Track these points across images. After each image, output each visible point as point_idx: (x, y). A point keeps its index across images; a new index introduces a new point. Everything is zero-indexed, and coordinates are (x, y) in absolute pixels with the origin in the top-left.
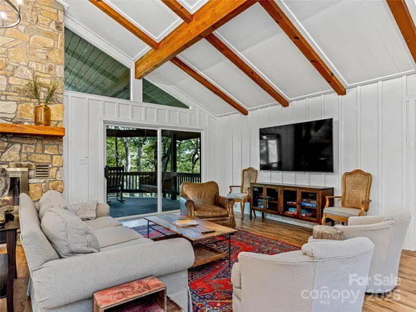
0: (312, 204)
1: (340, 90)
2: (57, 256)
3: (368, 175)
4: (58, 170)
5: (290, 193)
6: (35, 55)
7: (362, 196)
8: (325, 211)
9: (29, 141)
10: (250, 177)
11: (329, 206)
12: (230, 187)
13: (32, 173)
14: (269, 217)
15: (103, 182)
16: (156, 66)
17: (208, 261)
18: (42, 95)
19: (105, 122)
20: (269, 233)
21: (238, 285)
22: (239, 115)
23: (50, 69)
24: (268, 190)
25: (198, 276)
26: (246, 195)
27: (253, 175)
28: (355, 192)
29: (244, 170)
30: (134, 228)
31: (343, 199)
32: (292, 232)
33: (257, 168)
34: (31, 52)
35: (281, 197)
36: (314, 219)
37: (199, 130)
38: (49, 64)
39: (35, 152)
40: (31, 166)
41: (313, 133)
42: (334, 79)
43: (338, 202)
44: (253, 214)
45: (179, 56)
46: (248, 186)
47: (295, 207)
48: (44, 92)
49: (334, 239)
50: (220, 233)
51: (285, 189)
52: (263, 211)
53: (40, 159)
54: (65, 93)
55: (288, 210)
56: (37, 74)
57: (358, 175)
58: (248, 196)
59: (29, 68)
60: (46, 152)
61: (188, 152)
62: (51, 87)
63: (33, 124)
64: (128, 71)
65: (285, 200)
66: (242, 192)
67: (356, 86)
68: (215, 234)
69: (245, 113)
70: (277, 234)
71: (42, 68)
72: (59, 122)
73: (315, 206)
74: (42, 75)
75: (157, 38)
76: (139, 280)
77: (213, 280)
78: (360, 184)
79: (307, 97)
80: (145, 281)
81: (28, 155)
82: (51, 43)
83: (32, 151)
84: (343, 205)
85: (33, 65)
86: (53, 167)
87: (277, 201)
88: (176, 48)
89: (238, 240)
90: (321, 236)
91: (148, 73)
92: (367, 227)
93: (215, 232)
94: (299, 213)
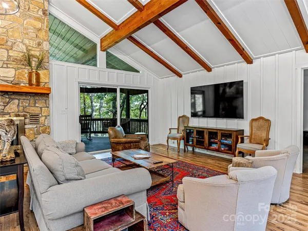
1: (249, 61)
2: (56, 182)
3: (268, 121)
4: (46, 118)
5: (213, 134)
6: (27, 34)
7: (264, 135)
8: (237, 146)
9: (24, 98)
10: (184, 122)
11: (241, 143)
12: (170, 129)
13: (27, 121)
14: (197, 150)
15: (78, 126)
16: (117, 42)
17: (158, 183)
18: (34, 64)
19: (79, 83)
20: (199, 162)
21: (182, 200)
22: (176, 77)
23: (39, 44)
24: (197, 131)
25: (151, 194)
26: (181, 135)
27: (186, 121)
28: (259, 133)
29: (180, 117)
30: (102, 160)
31: (250, 137)
32: (214, 161)
33: (189, 115)
34: (25, 32)
35: (206, 136)
36: (230, 152)
37: (147, 88)
38: (38, 40)
39: (29, 106)
40: (27, 115)
41: (228, 90)
42: (244, 52)
43: (246, 140)
44: (186, 149)
45: (133, 35)
46: (183, 128)
47: (217, 143)
48: (35, 61)
49: (248, 167)
50: (167, 163)
51: (210, 130)
52: (193, 146)
53: (33, 110)
54: (50, 62)
55: (211, 146)
56: (29, 48)
57: (261, 121)
58: (183, 136)
59: (24, 44)
60: (37, 105)
61: (136, 103)
62: (40, 58)
63: (27, 85)
64: (95, 45)
65: (210, 138)
66: (178, 133)
67: (260, 58)
68: (163, 164)
69: (180, 76)
70: (205, 163)
71: (33, 44)
72: (46, 83)
73: (230, 142)
74: (33, 49)
75: (118, 22)
76: (115, 198)
77: (162, 196)
78: (262, 127)
79: (225, 65)
80: (119, 199)
81: (24, 107)
82: (39, 25)
83: (27, 105)
84: (250, 142)
85: (27, 42)
86: (42, 116)
87: (204, 139)
88: (132, 30)
89: (177, 167)
90: (238, 165)
91: (110, 47)
92: (269, 158)
93: (162, 162)
94: (219, 147)
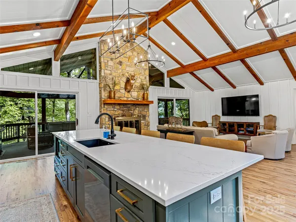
0: (251, 129)
1: (261, 83)
4: (148, 117)
5: (241, 125)
7: (272, 124)
8: (257, 131)
22: (209, 91)
24: (229, 124)
28: (269, 123)
29: (213, 116)
31: (264, 126)
33: (221, 115)
35: (236, 127)
36: (252, 135)
40: (141, 116)
42: (260, 80)
43: (262, 128)
47: (243, 131)
51: (238, 123)
53: (144, 113)
55: (239, 132)
57: (270, 117)
60: (145, 110)
63: (142, 100)
65: (238, 128)
67: (268, 82)
69: (212, 90)
79: (245, 85)
83: (141, 110)
94: (245, 133)
